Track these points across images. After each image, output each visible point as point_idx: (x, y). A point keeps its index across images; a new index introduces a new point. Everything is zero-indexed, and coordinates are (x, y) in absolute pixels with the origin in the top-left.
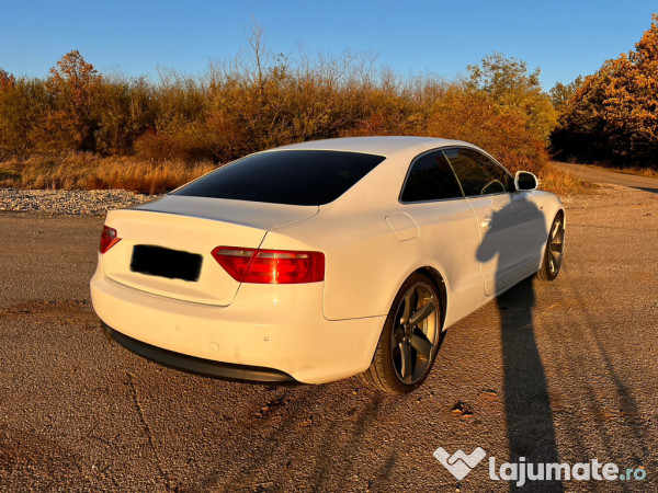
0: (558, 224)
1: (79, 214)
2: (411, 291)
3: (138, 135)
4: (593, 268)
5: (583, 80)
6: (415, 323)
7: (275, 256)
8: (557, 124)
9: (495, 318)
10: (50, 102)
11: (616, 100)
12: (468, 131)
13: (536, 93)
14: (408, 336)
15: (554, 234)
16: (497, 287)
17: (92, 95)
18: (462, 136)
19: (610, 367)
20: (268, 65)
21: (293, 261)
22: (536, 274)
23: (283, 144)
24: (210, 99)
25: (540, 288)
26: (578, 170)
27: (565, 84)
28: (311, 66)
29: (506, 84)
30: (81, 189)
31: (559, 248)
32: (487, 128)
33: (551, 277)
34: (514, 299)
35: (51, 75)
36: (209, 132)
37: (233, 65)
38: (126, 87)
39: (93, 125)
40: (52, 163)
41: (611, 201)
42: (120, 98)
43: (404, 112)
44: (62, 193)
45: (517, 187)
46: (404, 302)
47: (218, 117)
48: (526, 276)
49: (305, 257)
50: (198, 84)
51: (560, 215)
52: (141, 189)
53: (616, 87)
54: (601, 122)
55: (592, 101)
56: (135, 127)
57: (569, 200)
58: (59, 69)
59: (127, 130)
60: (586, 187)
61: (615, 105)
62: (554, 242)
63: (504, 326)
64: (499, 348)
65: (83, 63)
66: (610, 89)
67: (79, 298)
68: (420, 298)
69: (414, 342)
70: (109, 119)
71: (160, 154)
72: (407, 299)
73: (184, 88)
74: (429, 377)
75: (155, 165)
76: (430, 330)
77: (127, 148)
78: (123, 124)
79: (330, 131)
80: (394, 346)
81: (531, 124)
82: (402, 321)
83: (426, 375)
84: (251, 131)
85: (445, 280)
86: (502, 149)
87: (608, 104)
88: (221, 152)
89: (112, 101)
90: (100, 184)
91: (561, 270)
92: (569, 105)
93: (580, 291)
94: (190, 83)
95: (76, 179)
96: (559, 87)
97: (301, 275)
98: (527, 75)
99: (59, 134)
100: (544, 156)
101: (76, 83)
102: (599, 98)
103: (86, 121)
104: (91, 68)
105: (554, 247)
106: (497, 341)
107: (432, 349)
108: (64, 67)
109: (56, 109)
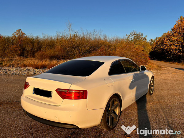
0: (152, 80)
1: (18, 75)
2: (112, 101)
3: (36, 52)
4: (162, 92)
5: (158, 38)
6: (113, 110)
7: (74, 91)
8: (151, 50)
9: (136, 107)
10: (12, 43)
11: (167, 44)
12: (127, 52)
13: (145, 42)
14: (111, 113)
15: (151, 82)
16: (136, 98)
17: (24, 41)
19: (168, 122)
20: (73, 33)
21: (78, 93)
22: (147, 94)
24: (56, 42)
25: (148, 98)
26: (158, 62)
27: (153, 39)
28: (84, 34)
30: (19, 67)
31: (153, 86)
32: (132, 51)
33: (151, 94)
34: (141, 101)
35: (13, 35)
36: (56, 51)
37: (63, 33)
39: (24, 49)
40: (12, 60)
41: (167, 72)
42: (32, 42)
43: (110, 46)
44: (14, 68)
45: (141, 70)
46: (110, 104)
47: (59, 47)
48: (144, 95)
49: (82, 92)
50: (53, 38)
51: (153, 77)
52: (36, 67)
53: (167, 40)
54: (163, 49)
55: (160, 44)
56: (36, 50)
57: (155, 71)
58: (15, 34)
59: (33, 51)
60: (160, 68)
61: (167, 45)
62: (151, 84)
63: (138, 109)
64: (137, 116)
65: (22, 32)
66: (165, 41)
67: (17, 101)
68: (114, 102)
69: (113, 115)
70: (28, 48)
71: (42, 58)
72: (111, 103)
73: (50, 39)
74: (117, 125)
75: (41, 60)
76: (117, 111)
77: (33, 56)
78: (32, 49)
79: (89, 51)
80: (107, 117)
81: (144, 50)
82: (109, 109)
83: (116, 125)
84: (68, 51)
85: (121, 97)
87: (165, 45)
88: (59, 57)
89: (30, 42)
90: (25, 66)
91: (154, 92)
92: (154, 45)
93: (159, 99)
95: (18, 64)
97: (81, 97)
98: (143, 37)
99: (14, 52)
100: (148, 58)
101: (19, 38)
102: (162, 43)
103: (22, 48)
104: (24, 34)
105: (151, 86)
106: (136, 114)
107: (118, 117)
108: (16, 33)
109: (13, 45)
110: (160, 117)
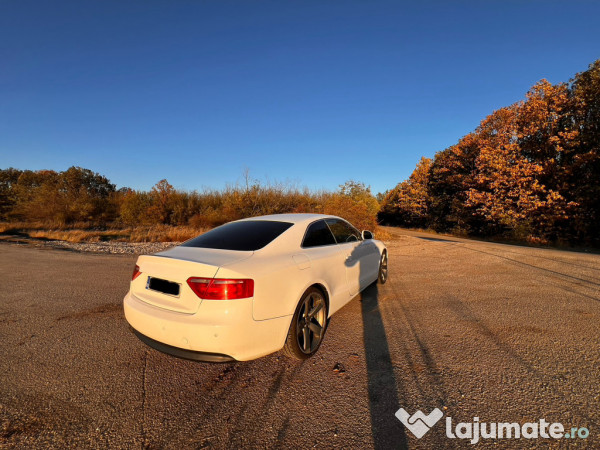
0: (384, 255)
2: (308, 298)
3: (191, 216)
4: (402, 277)
5: (389, 191)
6: (313, 315)
7: (226, 282)
8: (380, 209)
10: (150, 202)
11: (404, 199)
12: (341, 212)
13: (369, 196)
14: (308, 324)
15: (383, 261)
17: (171, 198)
18: (339, 215)
20: (251, 184)
21: (235, 285)
22: (376, 281)
23: (245, 217)
24: (225, 199)
27: (382, 193)
28: (271, 185)
29: (357, 192)
30: (158, 242)
31: (385, 267)
32: (350, 211)
33: (383, 282)
35: (152, 190)
37: (236, 185)
38: (186, 195)
39: (170, 212)
41: (407, 243)
42: (184, 199)
44: (148, 244)
45: (363, 238)
46: (304, 304)
47: (228, 208)
48: (371, 283)
49: (242, 282)
50: (220, 193)
51: (385, 251)
53: (403, 194)
54: (399, 209)
55: (394, 200)
56: (190, 212)
57: (388, 243)
58: (156, 187)
59: (185, 214)
60: (395, 237)
61: (403, 201)
62: (383, 265)
63: (364, 311)
65: (168, 185)
66: (401, 195)
68: (314, 301)
69: (312, 327)
70: (177, 209)
71: (199, 225)
72: (306, 302)
73: (214, 195)
74: (321, 347)
75: (196, 230)
76: (321, 319)
77: (185, 222)
78: (184, 211)
80: (298, 332)
81: (369, 209)
82: (303, 316)
83: (319, 346)
85: (328, 290)
86: (358, 221)
87: (400, 201)
89: (180, 201)
90: (169, 239)
91: (387, 279)
92: (384, 202)
94: (217, 193)
95: (157, 237)
96: (379, 194)
97: (240, 294)
98: (365, 189)
99: (153, 216)
100: (375, 223)
101: (164, 193)
102: (396, 199)
103: (167, 211)
104: (171, 186)
105: (383, 267)
107: (322, 330)
108: (159, 187)
109: (152, 205)
110: (401, 326)
